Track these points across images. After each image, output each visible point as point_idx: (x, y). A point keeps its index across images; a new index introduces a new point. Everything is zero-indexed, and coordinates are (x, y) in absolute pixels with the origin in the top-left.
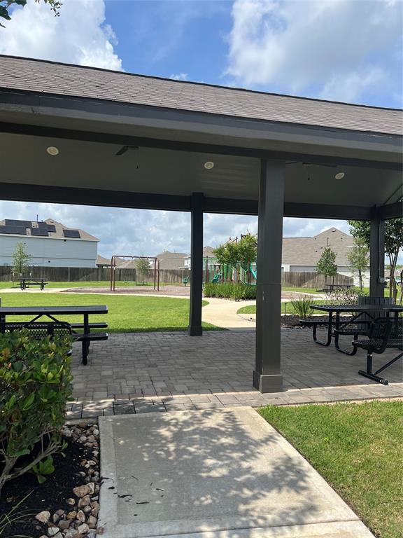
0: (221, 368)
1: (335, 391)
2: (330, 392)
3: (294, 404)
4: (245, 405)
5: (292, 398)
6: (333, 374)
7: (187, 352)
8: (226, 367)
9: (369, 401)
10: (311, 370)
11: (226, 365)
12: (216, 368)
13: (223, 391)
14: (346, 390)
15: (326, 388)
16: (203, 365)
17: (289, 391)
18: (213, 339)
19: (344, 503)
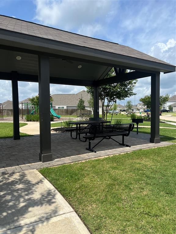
0: (25, 153)
1: (75, 158)
2: (73, 158)
3: (56, 165)
4: (34, 169)
5: (56, 163)
6: (76, 150)
7: (10, 147)
8: (28, 153)
9: (87, 160)
10: (67, 150)
11: (28, 152)
12: (23, 154)
13: (24, 164)
14: (79, 157)
15: (71, 157)
16: (17, 153)
17: (55, 160)
18: (25, 141)
19: (69, 205)
